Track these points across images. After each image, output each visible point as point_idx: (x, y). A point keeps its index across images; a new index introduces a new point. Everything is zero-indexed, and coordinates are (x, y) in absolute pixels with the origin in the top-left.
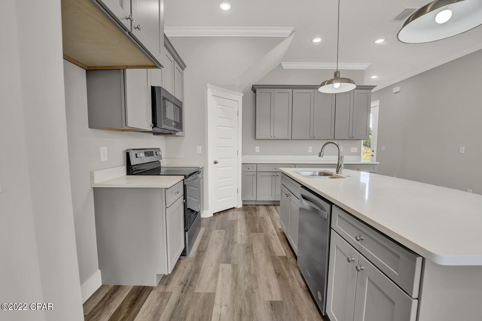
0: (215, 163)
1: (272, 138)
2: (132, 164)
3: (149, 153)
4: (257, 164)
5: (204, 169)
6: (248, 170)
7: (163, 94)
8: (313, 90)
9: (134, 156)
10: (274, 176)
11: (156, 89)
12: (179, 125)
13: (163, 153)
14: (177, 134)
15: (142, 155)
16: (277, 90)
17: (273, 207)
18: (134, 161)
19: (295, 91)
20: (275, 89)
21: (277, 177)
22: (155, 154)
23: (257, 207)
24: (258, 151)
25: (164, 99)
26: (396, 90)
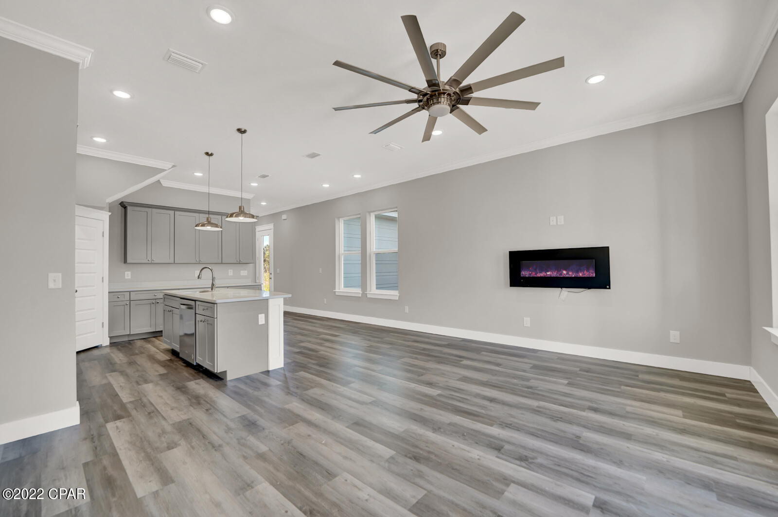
1: (150, 262)
4: (130, 292)
6: (118, 300)
8: (198, 214)
10: (153, 303)
16: (154, 210)
17: (154, 339)
19: (177, 213)
20: (153, 209)
21: (157, 304)
23: (131, 342)
24: (130, 277)
26: (284, 217)
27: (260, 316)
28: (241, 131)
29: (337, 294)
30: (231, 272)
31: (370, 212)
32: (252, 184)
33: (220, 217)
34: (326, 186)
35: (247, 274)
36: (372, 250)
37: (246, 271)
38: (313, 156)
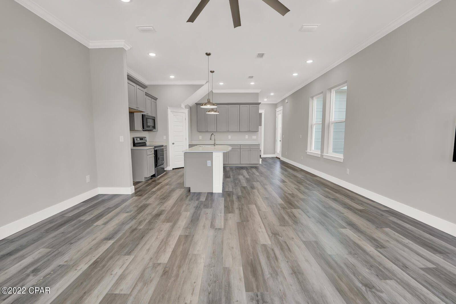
0: (173, 144)
1: (206, 131)
2: (135, 142)
3: (141, 139)
5: (167, 146)
7: (146, 117)
9: (136, 140)
11: (144, 116)
12: (154, 127)
13: (147, 139)
14: (153, 131)
15: (139, 139)
18: (136, 142)
22: (144, 139)
24: (201, 138)
25: (147, 118)
26: (286, 101)
27: (208, 161)
28: (208, 54)
29: (308, 153)
30: (247, 137)
31: (330, 89)
32: (251, 83)
33: (239, 105)
34: (295, 75)
35: (256, 138)
36: (331, 121)
37: (256, 136)
38: (261, 55)
